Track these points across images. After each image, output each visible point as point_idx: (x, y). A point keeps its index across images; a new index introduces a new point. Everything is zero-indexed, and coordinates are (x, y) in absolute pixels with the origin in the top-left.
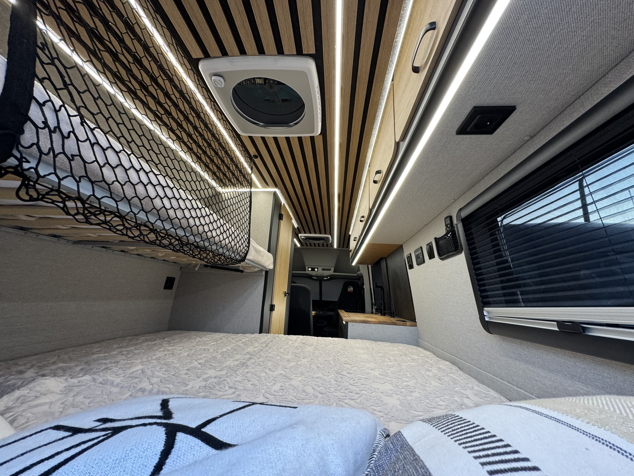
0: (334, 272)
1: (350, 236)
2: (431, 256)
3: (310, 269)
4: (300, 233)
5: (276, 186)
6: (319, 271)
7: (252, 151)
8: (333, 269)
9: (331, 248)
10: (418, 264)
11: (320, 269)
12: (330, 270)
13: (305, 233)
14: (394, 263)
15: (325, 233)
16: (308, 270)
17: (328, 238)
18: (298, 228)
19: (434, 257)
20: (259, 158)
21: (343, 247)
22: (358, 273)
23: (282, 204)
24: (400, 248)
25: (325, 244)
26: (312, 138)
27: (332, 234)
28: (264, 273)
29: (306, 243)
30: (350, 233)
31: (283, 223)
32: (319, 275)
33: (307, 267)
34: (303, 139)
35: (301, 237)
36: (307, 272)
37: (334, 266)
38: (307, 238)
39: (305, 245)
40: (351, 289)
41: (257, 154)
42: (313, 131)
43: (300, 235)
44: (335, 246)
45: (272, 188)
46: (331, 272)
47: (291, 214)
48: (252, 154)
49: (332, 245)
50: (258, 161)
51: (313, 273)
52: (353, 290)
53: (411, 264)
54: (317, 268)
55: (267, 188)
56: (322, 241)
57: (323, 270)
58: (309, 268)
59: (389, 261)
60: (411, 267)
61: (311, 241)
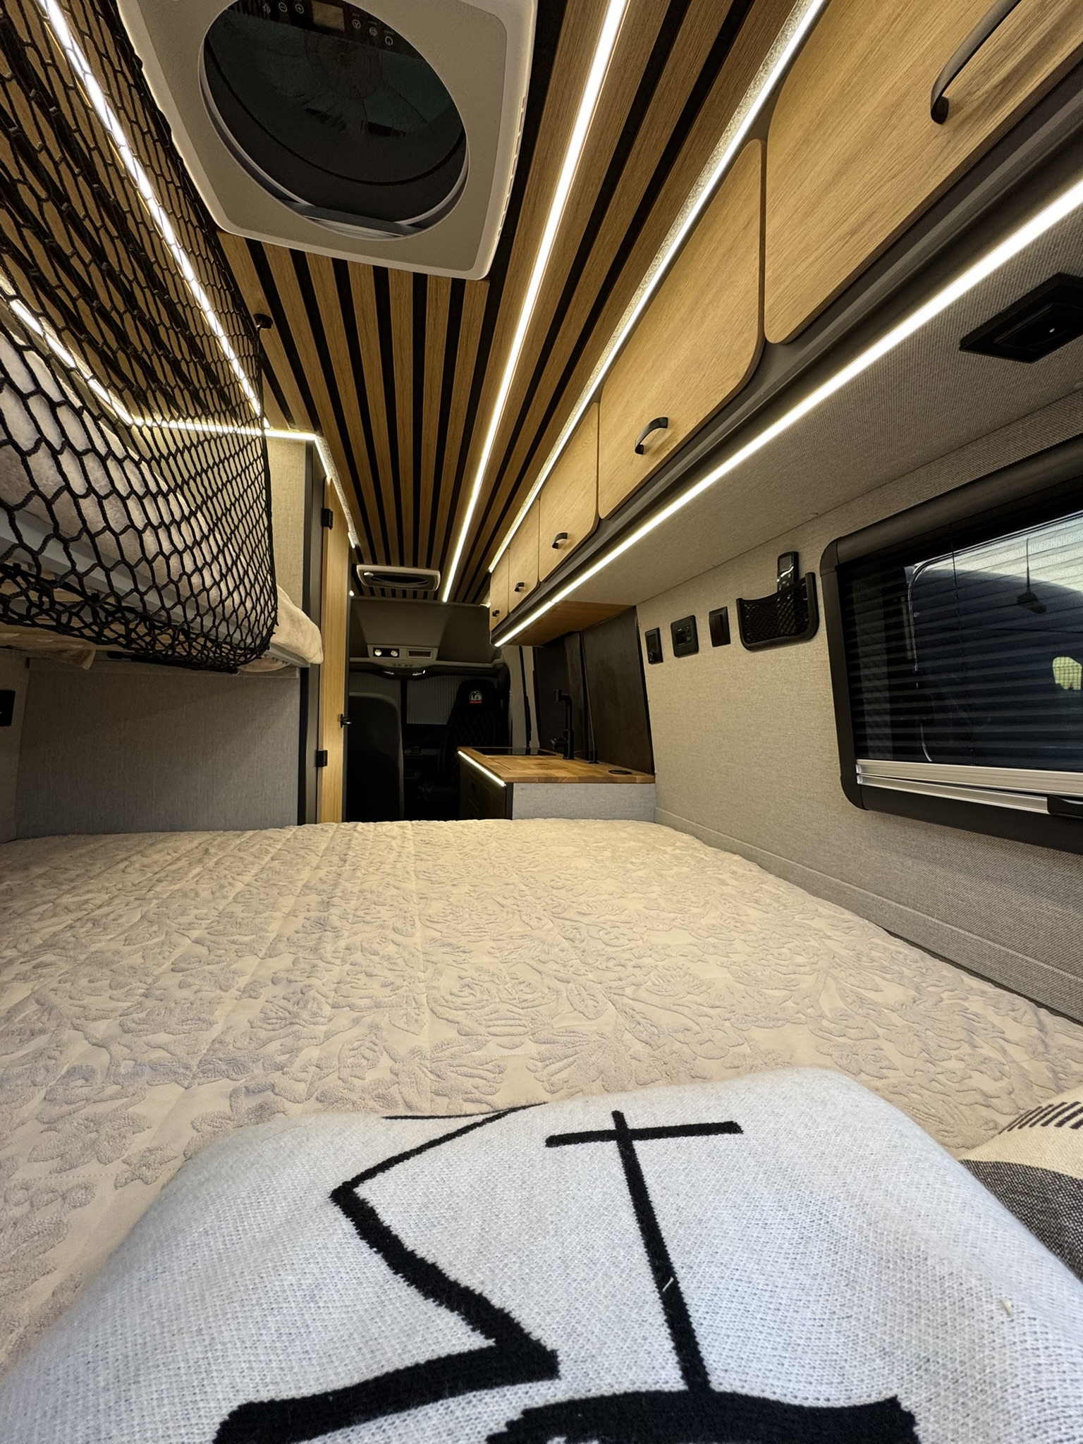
0: (438, 659)
1: (488, 576)
2: (720, 637)
3: (378, 653)
4: (362, 562)
5: (316, 425)
6: (401, 658)
7: (255, 299)
8: (435, 652)
9: (435, 602)
10: (679, 653)
11: (404, 651)
12: (428, 654)
13: (375, 563)
14: (601, 648)
15: (428, 566)
16: (375, 655)
17: (433, 578)
18: (357, 547)
19: (728, 642)
20: (274, 325)
21: (464, 601)
22: (497, 661)
23: (328, 483)
24: (629, 613)
25: (420, 593)
26: (458, 286)
27: (443, 568)
28: (298, 675)
29: (371, 589)
30: (491, 569)
31: (331, 534)
32: (403, 666)
33: (370, 648)
34: (430, 285)
35: (362, 572)
36: (370, 659)
37: (438, 644)
38: (379, 576)
39: (367, 591)
40: (477, 698)
41: (269, 313)
42: (469, 265)
43: (359, 567)
44: (445, 599)
45: (301, 430)
46: (431, 660)
47: (345, 510)
48: (252, 311)
49: (438, 594)
50: (270, 338)
51: (387, 662)
52: (483, 700)
53: (657, 651)
54: (397, 651)
55: (286, 428)
56: (414, 585)
57: (411, 653)
58: (375, 649)
59: (589, 639)
60: (656, 658)
61: (387, 583)
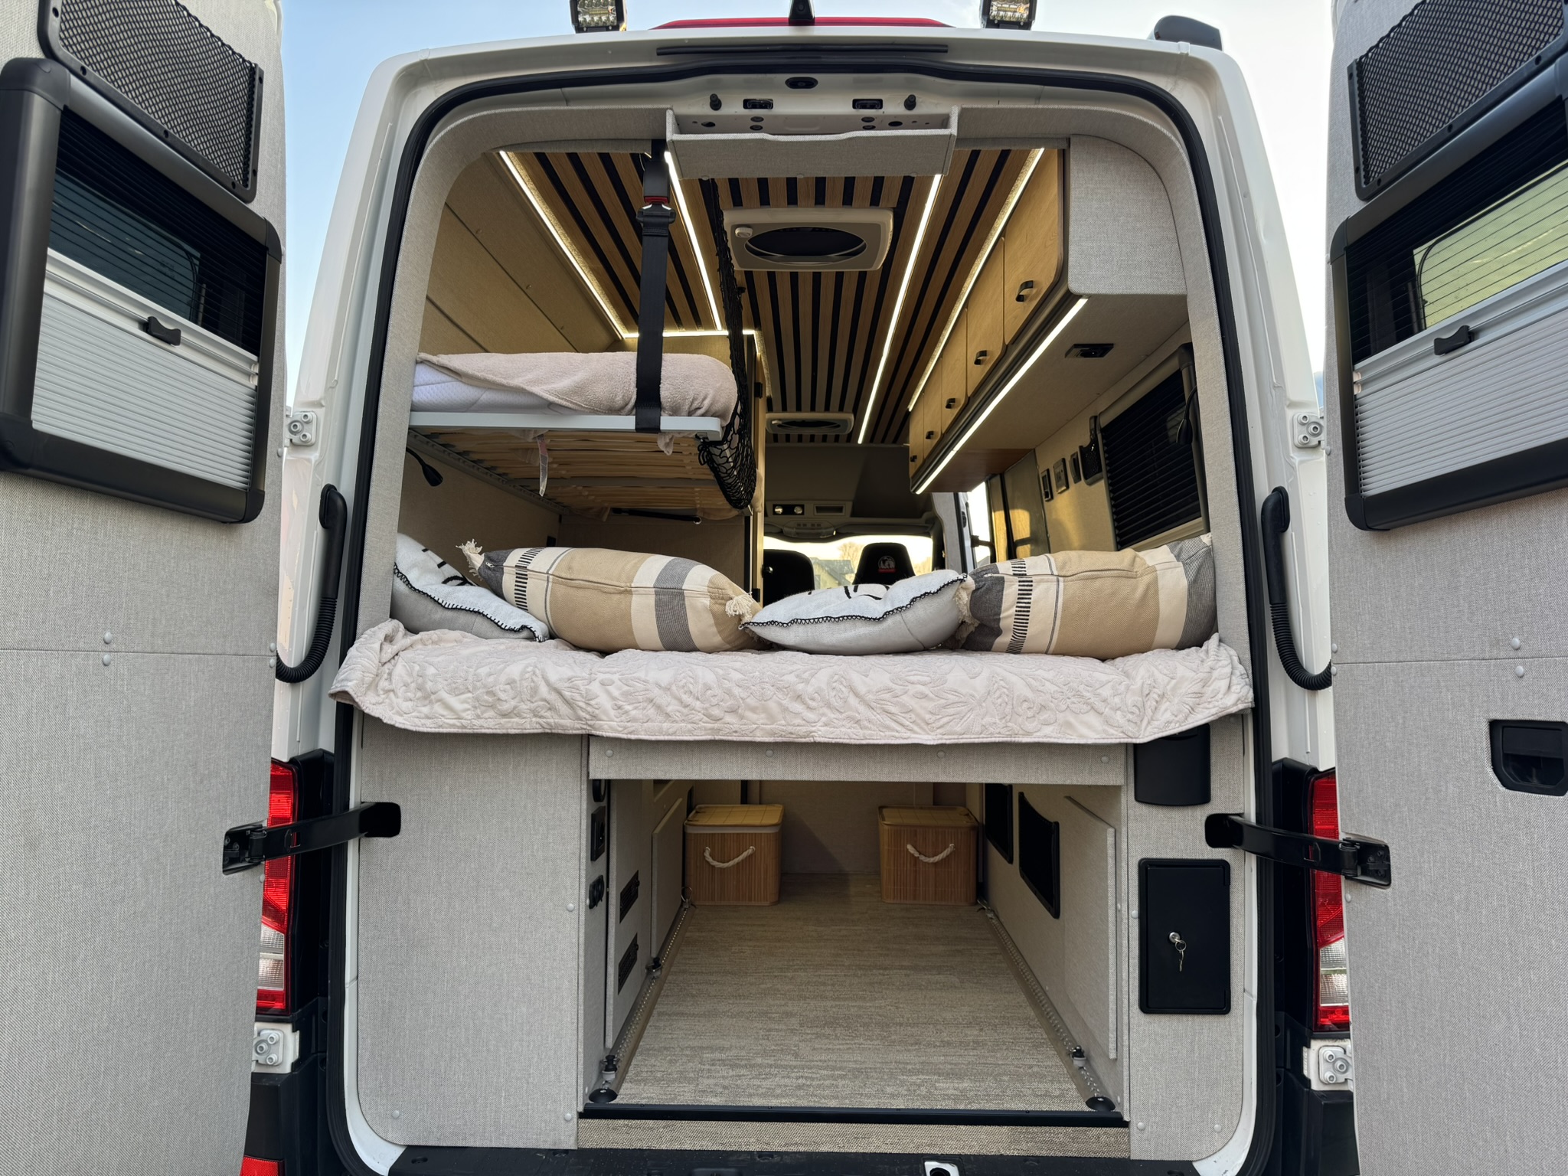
0: (853, 515)
1: (907, 416)
2: (1077, 477)
3: (779, 510)
4: (771, 411)
5: (758, 327)
6: (806, 515)
7: (738, 285)
8: (848, 507)
9: (848, 445)
10: (1060, 491)
13: (785, 411)
15: (841, 410)
16: (775, 513)
17: (845, 422)
18: (769, 399)
19: (1080, 479)
20: (746, 291)
21: (883, 441)
22: (927, 514)
23: (758, 355)
24: (1031, 454)
25: (831, 437)
26: (863, 273)
27: (858, 410)
30: (910, 409)
31: (761, 402)
32: (809, 526)
34: (846, 274)
35: (771, 419)
36: (771, 519)
37: (852, 496)
38: (786, 423)
41: (745, 288)
42: (867, 267)
43: (768, 416)
44: (860, 441)
46: (844, 517)
49: (852, 436)
51: (788, 521)
53: (1049, 490)
54: (802, 507)
56: (824, 430)
57: (819, 509)
58: (775, 506)
59: (1009, 482)
60: (1049, 496)
61: (795, 429)
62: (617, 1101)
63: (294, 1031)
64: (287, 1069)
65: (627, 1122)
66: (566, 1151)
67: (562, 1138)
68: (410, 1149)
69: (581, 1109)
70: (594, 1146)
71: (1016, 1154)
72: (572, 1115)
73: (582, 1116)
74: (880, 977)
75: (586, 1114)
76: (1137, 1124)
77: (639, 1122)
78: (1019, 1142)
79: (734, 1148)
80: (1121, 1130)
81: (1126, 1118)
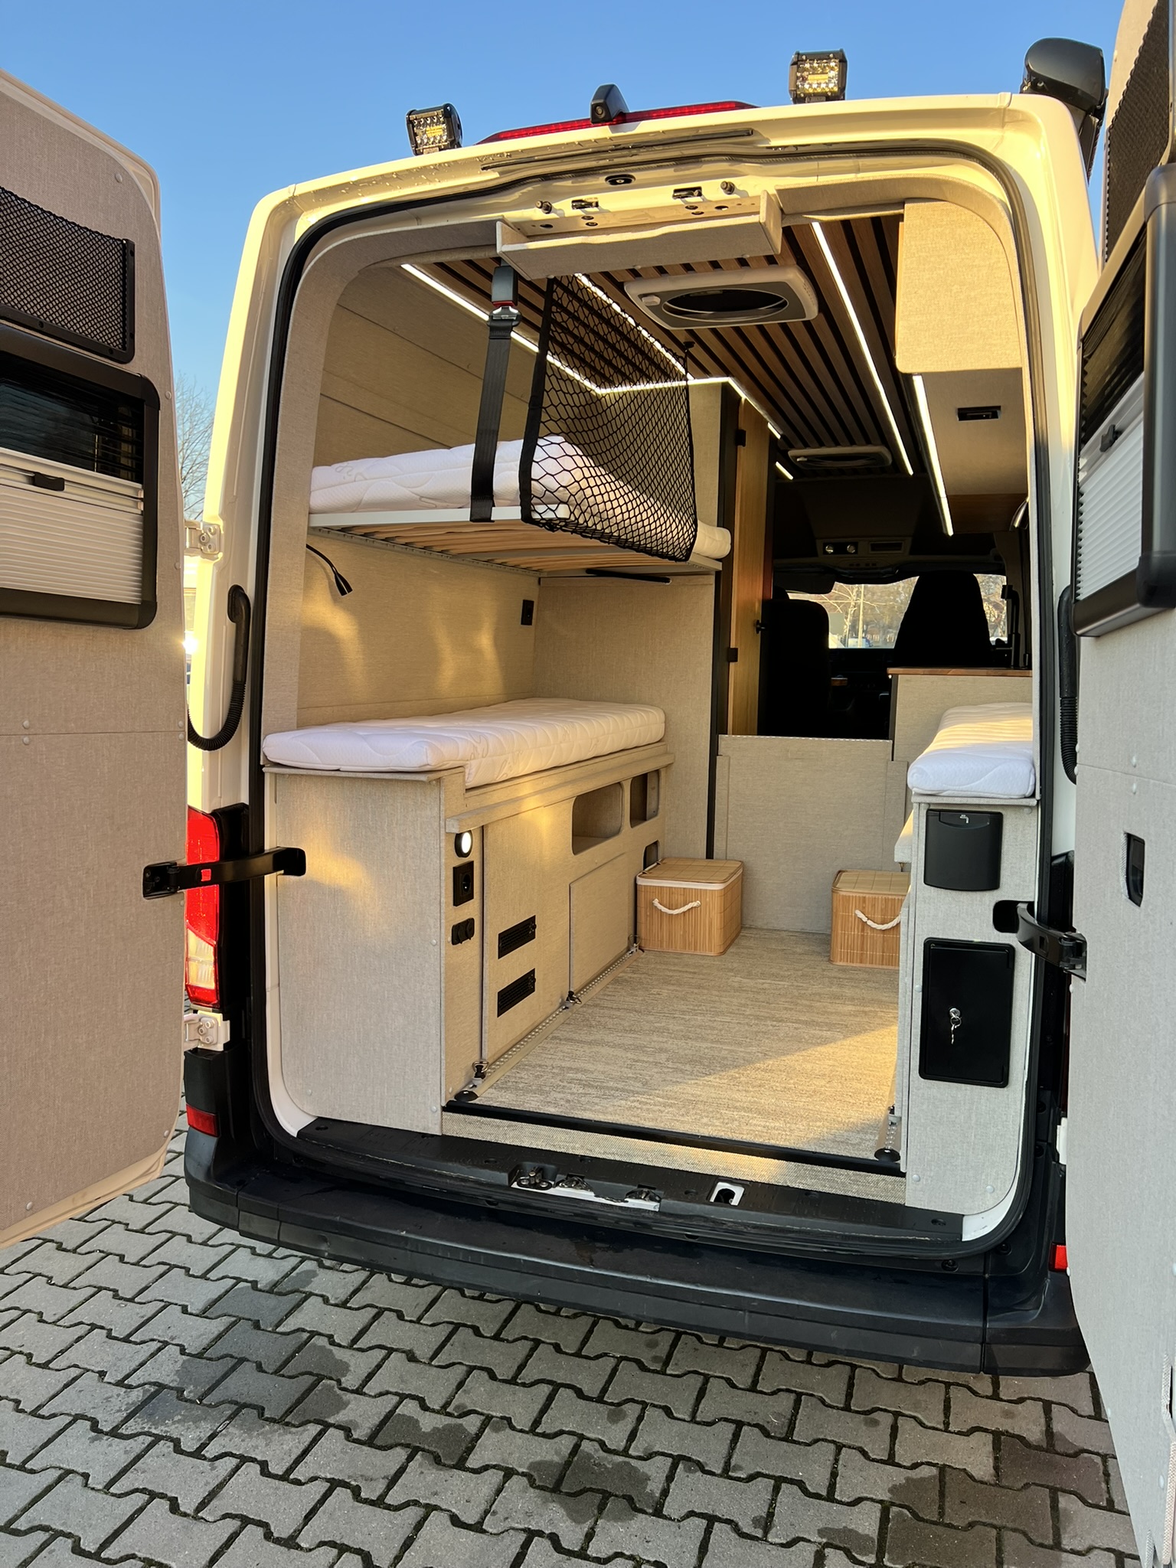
0: (911, 553)
3: (830, 549)
4: (792, 447)
5: (728, 374)
6: (860, 554)
7: (687, 342)
8: (907, 543)
9: (899, 476)
11: (864, 545)
12: (898, 546)
13: (806, 446)
15: (868, 443)
16: (827, 553)
17: (881, 454)
18: (784, 438)
23: (743, 400)
25: (873, 469)
26: (805, 322)
27: (887, 443)
29: (811, 471)
31: (743, 451)
32: (863, 566)
33: (819, 543)
35: (794, 457)
36: (819, 559)
37: (912, 532)
38: (811, 459)
39: (808, 473)
41: (692, 340)
42: (805, 316)
43: (791, 454)
45: (718, 378)
46: (903, 555)
47: (764, 414)
49: (897, 467)
50: (694, 350)
51: (840, 561)
54: (855, 545)
56: (863, 463)
57: (875, 547)
58: (826, 544)
62: (476, 1101)
63: (225, 1019)
64: (220, 1048)
65: (479, 1118)
66: (433, 1136)
67: (430, 1125)
68: (319, 1118)
69: (444, 1104)
70: (455, 1135)
71: (801, 1187)
72: (437, 1108)
73: (444, 1109)
74: (771, 1028)
75: (450, 1108)
76: (912, 1176)
77: (489, 1119)
78: (804, 1177)
79: (563, 1150)
80: (898, 1179)
81: (902, 1170)
